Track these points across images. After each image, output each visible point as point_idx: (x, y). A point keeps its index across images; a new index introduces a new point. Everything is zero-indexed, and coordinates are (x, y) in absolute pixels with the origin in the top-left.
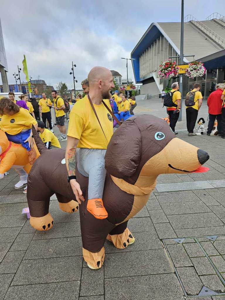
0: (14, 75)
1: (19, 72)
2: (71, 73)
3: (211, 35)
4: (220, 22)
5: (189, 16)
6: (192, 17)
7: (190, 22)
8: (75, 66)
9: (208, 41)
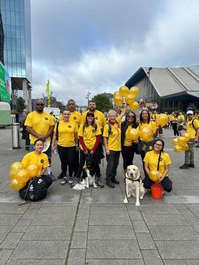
0: (43, 94)
1: (51, 94)
2: (87, 98)
3: (179, 79)
4: (187, 70)
5: (166, 64)
6: (168, 66)
7: (167, 68)
8: (90, 94)
9: (177, 82)
